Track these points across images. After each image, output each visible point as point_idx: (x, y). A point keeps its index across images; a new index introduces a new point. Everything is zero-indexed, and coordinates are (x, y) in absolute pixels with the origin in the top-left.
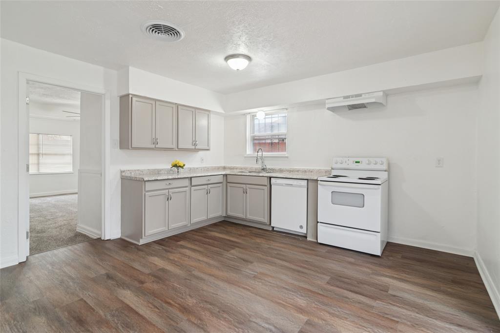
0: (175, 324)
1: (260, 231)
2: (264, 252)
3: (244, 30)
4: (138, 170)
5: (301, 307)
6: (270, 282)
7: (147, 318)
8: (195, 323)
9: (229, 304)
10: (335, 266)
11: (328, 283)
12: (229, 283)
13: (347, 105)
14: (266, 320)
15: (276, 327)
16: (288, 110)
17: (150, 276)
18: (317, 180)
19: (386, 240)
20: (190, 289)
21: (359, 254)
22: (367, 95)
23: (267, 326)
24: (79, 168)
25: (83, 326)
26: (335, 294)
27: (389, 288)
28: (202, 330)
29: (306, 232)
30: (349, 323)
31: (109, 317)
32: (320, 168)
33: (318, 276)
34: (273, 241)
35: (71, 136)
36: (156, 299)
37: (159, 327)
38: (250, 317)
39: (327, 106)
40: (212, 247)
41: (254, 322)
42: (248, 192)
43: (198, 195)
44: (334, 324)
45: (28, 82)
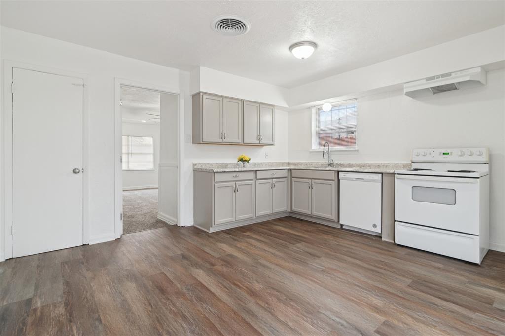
0: (243, 305)
1: (327, 228)
2: (333, 249)
3: (310, 13)
4: (208, 164)
5: (377, 307)
6: (339, 278)
7: (218, 295)
8: (262, 307)
9: (296, 294)
10: (418, 269)
11: (409, 286)
12: (295, 274)
13: (431, 88)
14: (337, 314)
15: (347, 322)
16: (357, 100)
17: (220, 260)
18: (394, 174)
19: (488, 248)
20: (257, 275)
21: (450, 260)
22: (459, 73)
23: (338, 320)
24: (159, 163)
25: (164, 295)
26: (419, 299)
27: (494, 301)
28: (270, 314)
29: (380, 232)
30: (438, 332)
31: (185, 290)
32: (397, 162)
33: (396, 278)
34: (342, 238)
35: (152, 137)
36: (225, 280)
37: (228, 305)
38: (319, 309)
39: (405, 91)
40: (278, 240)
41: (324, 314)
42: (314, 188)
43: (263, 188)
44: (418, 330)
45: (122, 86)
